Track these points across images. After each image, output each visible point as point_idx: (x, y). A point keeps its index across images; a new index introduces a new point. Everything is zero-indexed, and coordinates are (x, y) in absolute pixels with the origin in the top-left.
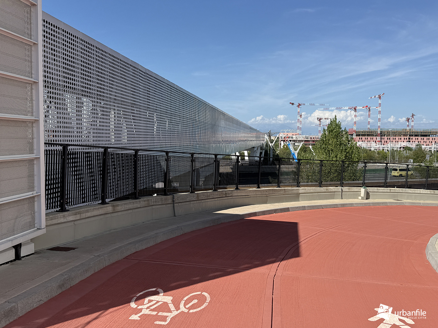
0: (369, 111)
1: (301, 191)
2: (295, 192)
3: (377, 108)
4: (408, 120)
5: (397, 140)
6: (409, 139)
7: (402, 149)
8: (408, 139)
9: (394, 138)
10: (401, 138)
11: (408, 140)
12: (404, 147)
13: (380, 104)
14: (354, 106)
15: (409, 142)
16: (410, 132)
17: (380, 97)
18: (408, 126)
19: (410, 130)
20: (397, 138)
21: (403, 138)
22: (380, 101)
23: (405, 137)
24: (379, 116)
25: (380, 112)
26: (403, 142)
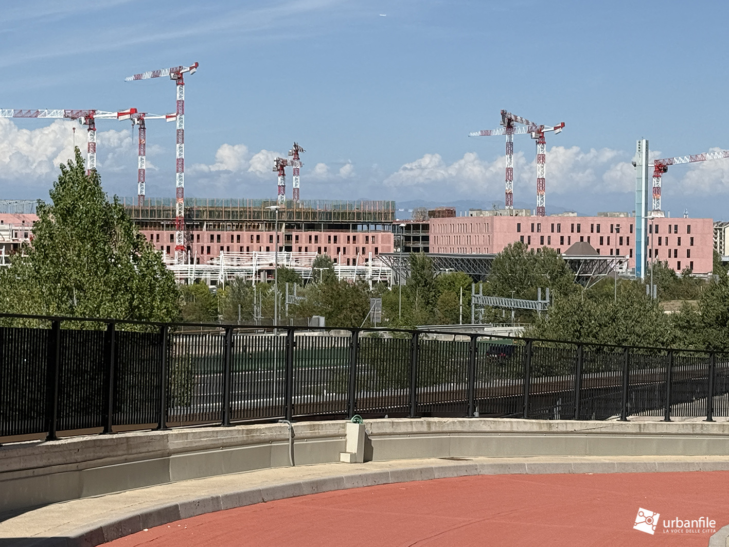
0: (142, 128)
1: (173, 445)
2: (157, 447)
3: (168, 120)
4: (282, 167)
5: (245, 243)
6: (289, 238)
7: (263, 278)
8: (282, 238)
9: (235, 234)
10: (258, 237)
11: (282, 243)
12: (269, 272)
13: (181, 104)
14: (87, 109)
15: (289, 249)
16: (290, 214)
17: (179, 78)
18: (282, 189)
19: (289, 203)
20: (245, 234)
21: (265, 235)
22: (180, 94)
23: (274, 234)
24: (179, 152)
25: (180, 136)
26: (268, 249)
